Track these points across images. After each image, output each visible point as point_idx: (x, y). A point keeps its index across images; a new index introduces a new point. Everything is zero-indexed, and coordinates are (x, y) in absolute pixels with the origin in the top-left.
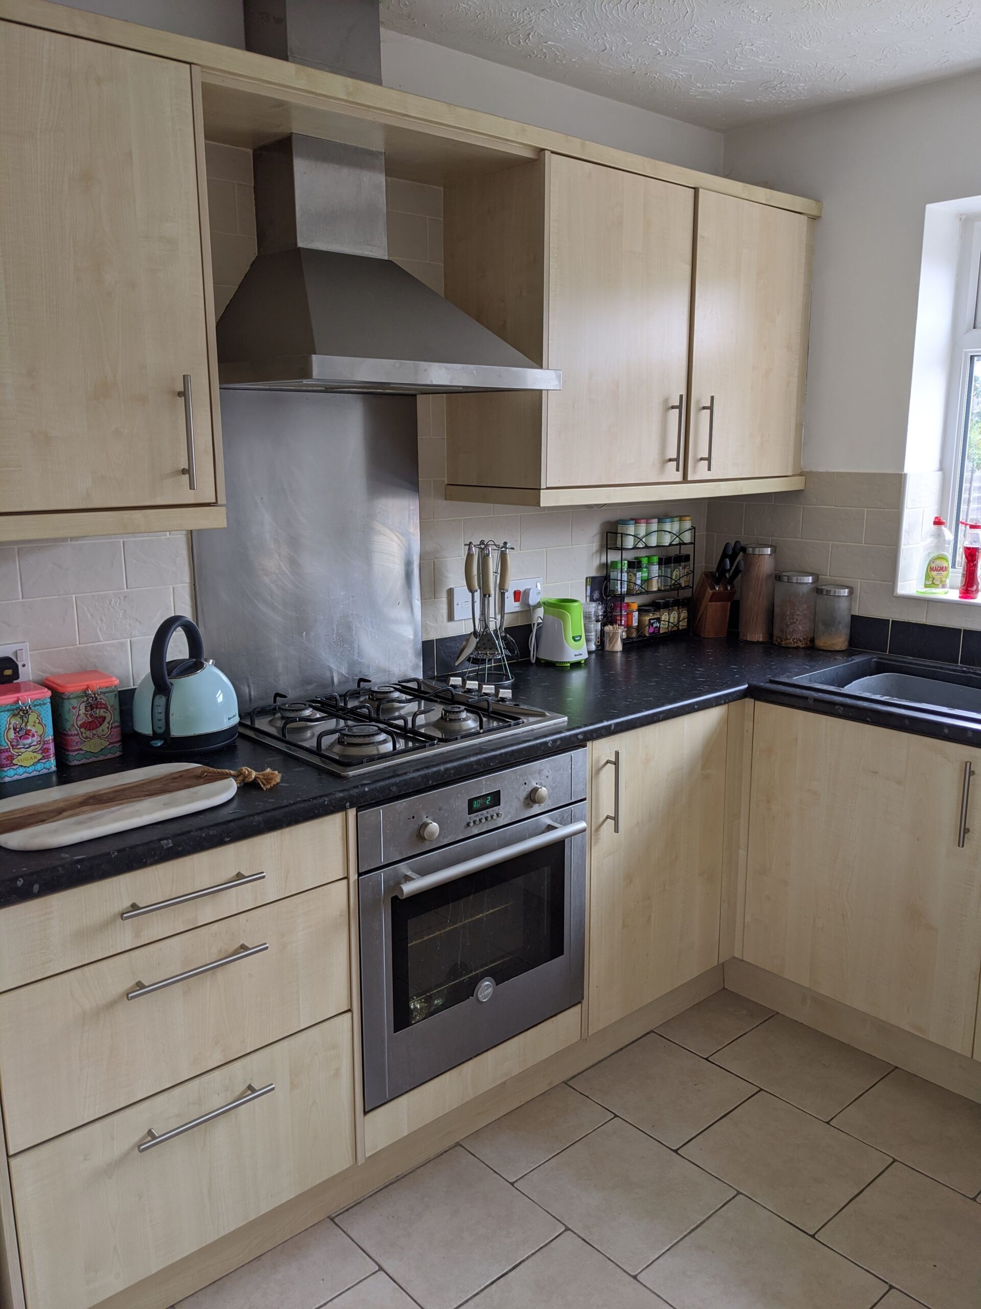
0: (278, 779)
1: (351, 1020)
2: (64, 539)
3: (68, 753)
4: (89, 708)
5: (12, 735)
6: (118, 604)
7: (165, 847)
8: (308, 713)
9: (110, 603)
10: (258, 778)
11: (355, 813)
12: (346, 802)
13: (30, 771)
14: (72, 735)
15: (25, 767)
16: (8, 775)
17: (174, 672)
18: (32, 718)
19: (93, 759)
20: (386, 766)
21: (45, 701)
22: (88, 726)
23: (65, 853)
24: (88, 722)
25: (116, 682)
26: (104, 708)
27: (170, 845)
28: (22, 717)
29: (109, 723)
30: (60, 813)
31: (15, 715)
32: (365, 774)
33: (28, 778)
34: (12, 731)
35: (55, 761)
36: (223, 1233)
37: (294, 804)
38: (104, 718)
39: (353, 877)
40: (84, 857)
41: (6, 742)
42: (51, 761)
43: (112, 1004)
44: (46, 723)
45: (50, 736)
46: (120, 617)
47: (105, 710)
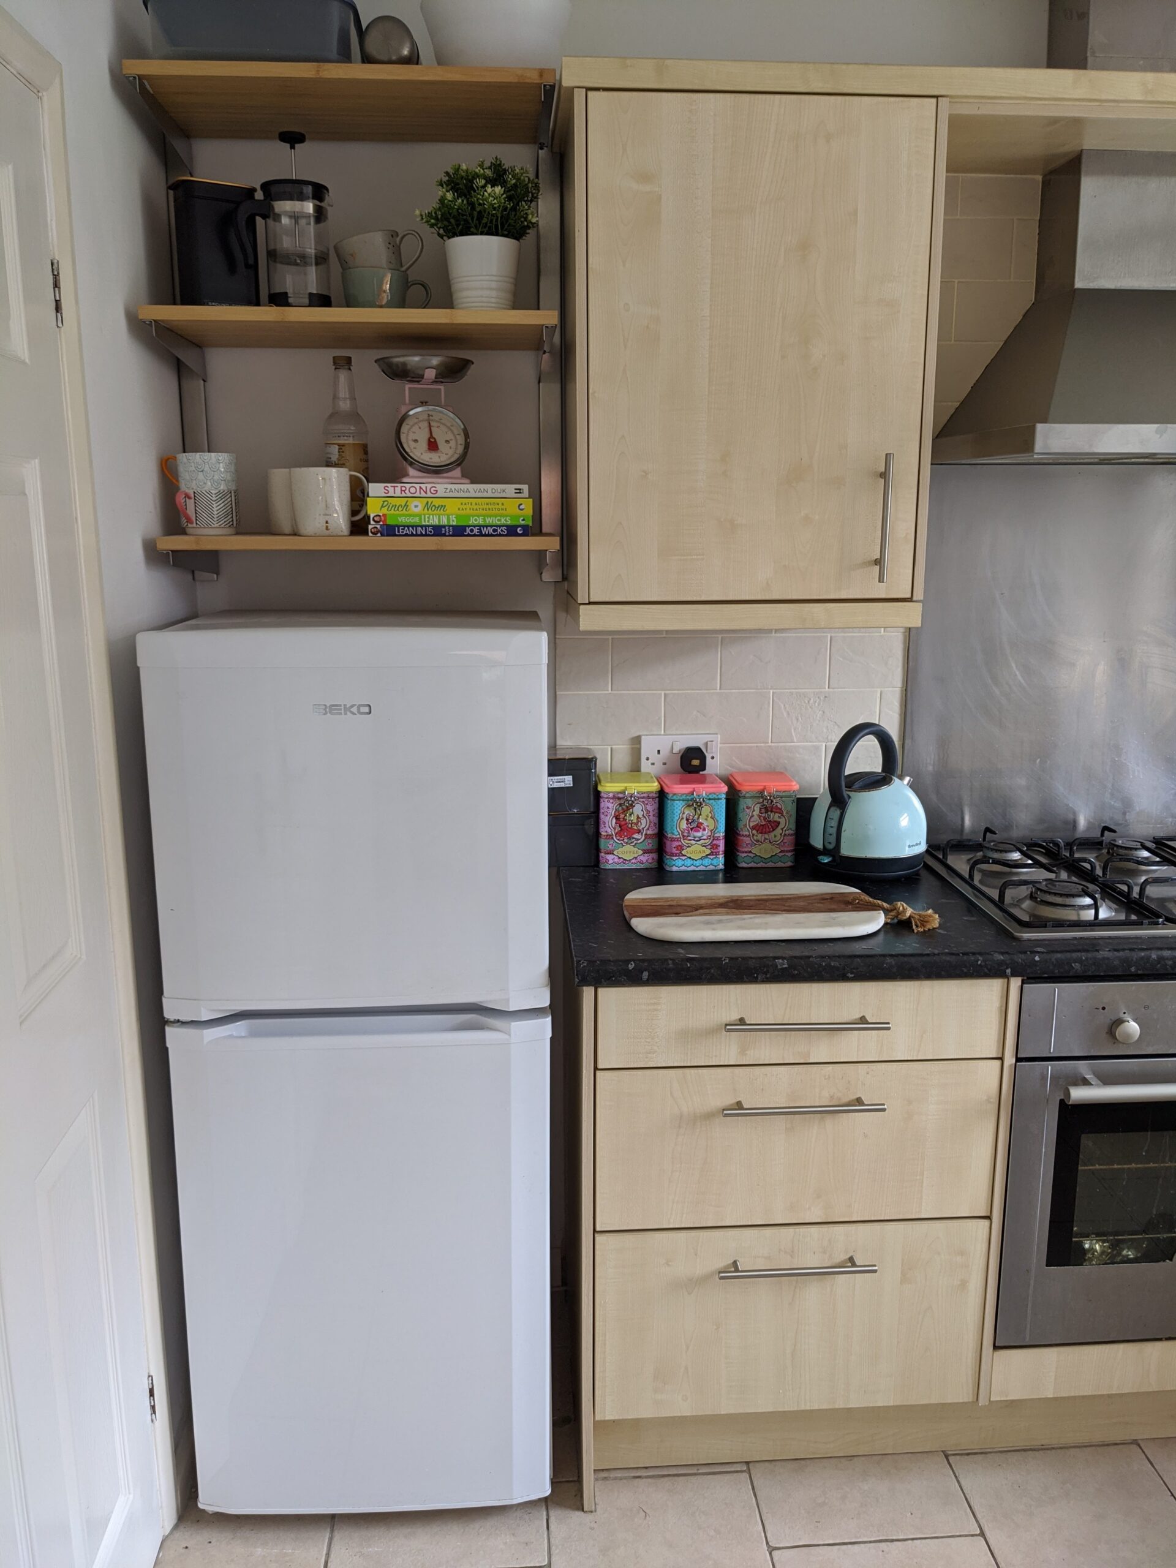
0: (936, 924)
1: (988, 1230)
2: (770, 631)
3: (738, 853)
4: (763, 811)
5: (684, 825)
6: (816, 704)
7: (779, 967)
8: (1015, 857)
9: (809, 702)
10: (913, 917)
11: (1020, 983)
12: (1007, 968)
13: (698, 865)
14: (743, 835)
15: (693, 859)
16: (676, 865)
17: (857, 785)
18: (706, 810)
19: (761, 865)
20: (1077, 936)
21: (720, 797)
22: (760, 829)
23: (682, 948)
24: (761, 825)
25: (795, 787)
26: (780, 813)
27: (784, 966)
28: (695, 809)
29: (782, 829)
30: (697, 910)
31: (689, 806)
32: (1044, 940)
33: (694, 871)
34: (684, 821)
35: (723, 859)
36: (803, 1407)
37: (938, 954)
38: (779, 823)
39: (1010, 1060)
40: (697, 956)
41: (678, 831)
42: (719, 858)
43: (709, 1116)
44: (718, 819)
45: (721, 832)
46: (818, 718)
47: (780, 815)
